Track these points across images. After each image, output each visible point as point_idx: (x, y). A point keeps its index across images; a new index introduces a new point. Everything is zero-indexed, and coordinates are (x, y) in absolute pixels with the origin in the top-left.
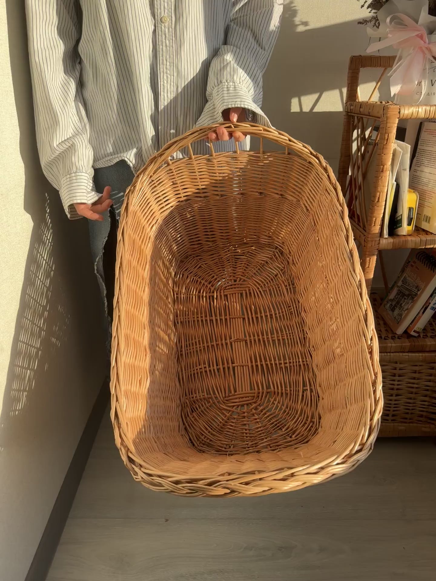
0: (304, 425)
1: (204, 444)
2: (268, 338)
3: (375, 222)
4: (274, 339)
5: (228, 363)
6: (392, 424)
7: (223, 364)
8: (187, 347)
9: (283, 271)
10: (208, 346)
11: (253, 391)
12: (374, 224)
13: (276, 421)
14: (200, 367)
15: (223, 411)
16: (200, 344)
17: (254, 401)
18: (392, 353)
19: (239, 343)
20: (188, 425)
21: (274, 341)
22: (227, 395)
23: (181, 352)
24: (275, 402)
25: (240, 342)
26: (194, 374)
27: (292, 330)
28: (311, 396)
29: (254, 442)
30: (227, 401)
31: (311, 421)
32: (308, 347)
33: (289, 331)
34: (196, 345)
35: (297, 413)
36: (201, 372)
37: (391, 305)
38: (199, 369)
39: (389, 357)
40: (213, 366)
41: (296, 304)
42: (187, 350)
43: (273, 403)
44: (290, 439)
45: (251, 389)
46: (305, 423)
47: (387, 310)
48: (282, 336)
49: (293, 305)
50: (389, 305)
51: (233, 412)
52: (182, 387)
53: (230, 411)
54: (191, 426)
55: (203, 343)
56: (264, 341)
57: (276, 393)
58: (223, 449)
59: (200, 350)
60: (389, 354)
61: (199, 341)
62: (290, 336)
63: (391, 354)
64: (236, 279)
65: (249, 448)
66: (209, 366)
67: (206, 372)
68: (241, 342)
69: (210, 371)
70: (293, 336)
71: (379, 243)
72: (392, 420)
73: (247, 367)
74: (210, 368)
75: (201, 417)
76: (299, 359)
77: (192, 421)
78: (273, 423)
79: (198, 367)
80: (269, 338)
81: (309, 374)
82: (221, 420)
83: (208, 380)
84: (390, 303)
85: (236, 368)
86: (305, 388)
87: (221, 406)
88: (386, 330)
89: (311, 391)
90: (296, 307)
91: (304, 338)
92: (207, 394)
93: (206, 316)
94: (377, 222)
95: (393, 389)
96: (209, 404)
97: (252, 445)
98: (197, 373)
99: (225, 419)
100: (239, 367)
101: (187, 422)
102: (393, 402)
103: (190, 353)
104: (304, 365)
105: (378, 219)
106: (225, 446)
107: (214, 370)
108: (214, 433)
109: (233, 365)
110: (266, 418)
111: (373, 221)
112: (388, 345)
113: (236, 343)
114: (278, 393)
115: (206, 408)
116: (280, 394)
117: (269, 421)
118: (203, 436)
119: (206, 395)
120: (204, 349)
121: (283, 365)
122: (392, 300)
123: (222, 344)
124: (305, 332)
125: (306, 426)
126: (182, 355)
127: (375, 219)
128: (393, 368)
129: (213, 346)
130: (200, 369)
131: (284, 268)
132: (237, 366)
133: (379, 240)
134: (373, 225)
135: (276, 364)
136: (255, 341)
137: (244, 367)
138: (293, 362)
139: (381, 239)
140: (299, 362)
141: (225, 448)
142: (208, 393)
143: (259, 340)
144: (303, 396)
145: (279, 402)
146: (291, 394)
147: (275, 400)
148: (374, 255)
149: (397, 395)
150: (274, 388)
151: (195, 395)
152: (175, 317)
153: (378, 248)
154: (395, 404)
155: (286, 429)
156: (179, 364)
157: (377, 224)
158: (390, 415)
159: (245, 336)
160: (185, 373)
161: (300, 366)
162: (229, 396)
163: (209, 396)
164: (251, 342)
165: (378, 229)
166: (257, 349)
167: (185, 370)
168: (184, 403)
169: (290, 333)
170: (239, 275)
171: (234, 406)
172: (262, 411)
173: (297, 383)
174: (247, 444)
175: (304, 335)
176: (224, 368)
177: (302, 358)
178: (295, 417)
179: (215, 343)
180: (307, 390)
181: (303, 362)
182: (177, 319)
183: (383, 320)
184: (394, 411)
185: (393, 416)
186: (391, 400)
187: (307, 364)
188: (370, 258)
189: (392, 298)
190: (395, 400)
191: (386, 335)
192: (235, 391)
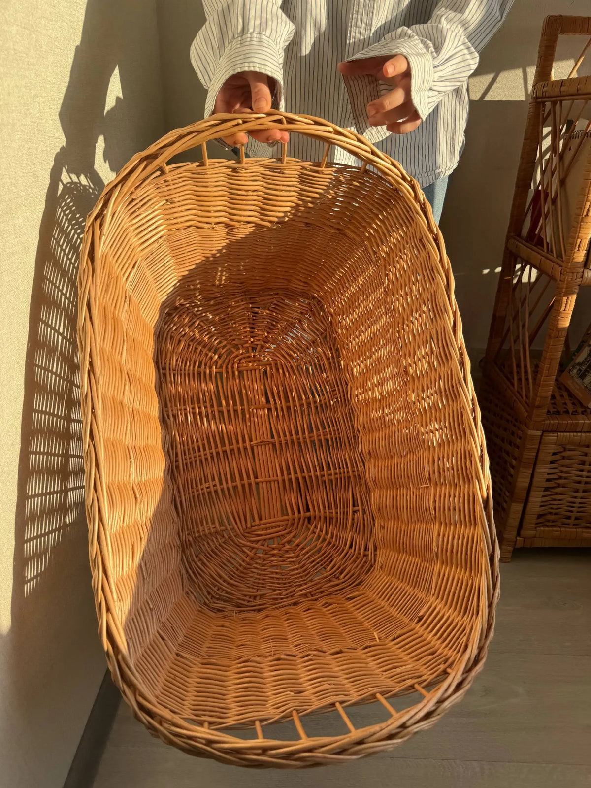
0: (355, 562)
1: (218, 599)
2: (304, 438)
3: (579, 245)
4: (312, 439)
5: (249, 477)
6: (575, 530)
7: (242, 479)
8: (185, 454)
9: (324, 335)
10: (218, 453)
11: (286, 517)
12: (579, 248)
13: (318, 558)
14: (207, 485)
15: (244, 549)
16: (205, 449)
17: (287, 531)
18: (585, 432)
19: (263, 447)
20: (194, 573)
21: (313, 442)
22: (249, 526)
23: (177, 463)
24: (315, 530)
25: (265, 445)
26: (198, 495)
27: (337, 425)
28: (364, 520)
29: (288, 591)
30: (248, 533)
31: (365, 555)
32: (360, 451)
33: (333, 426)
34: (199, 451)
35: (345, 545)
36: (209, 493)
37: (580, 370)
38: (205, 488)
39: (579, 438)
40: (227, 483)
41: (342, 388)
42: (186, 459)
43: (314, 533)
44: (337, 582)
45: (283, 514)
46: (357, 558)
47: (573, 377)
48: (324, 435)
49: (339, 389)
50: (575, 371)
51: (257, 549)
52: (181, 516)
53: (253, 548)
54: (197, 574)
55: (210, 448)
56: (299, 443)
57: (317, 517)
58: (246, 603)
59: (206, 459)
60: (579, 434)
61: (204, 445)
62: (335, 434)
63: (583, 434)
64: (255, 346)
65: (282, 599)
66: (221, 483)
67: (216, 491)
68: (267, 446)
69: (222, 490)
70: (339, 434)
71: (582, 277)
72: (574, 525)
73: (276, 482)
74: (222, 486)
75: (211, 560)
76: (347, 468)
77: (198, 567)
78: (313, 561)
79: (205, 485)
80: (306, 438)
81: (360, 488)
82: (241, 562)
83: (219, 504)
84: (578, 368)
85: (260, 485)
86: (356, 508)
87: (240, 541)
88: (573, 404)
89: (364, 512)
90: (343, 392)
91: (354, 436)
92: (220, 526)
93: (212, 406)
94: (582, 245)
95: (579, 482)
96: (223, 540)
97: (287, 595)
98: (203, 494)
99: (247, 560)
100: (265, 483)
101: (190, 568)
102: (578, 500)
103: (191, 463)
104: (355, 476)
105: (583, 241)
106: (247, 598)
107: (228, 488)
108: (232, 582)
109: (257, 480)
110: (305, 554)
111: (576, 243)
112: (580, 421)
113: (259, 447)
114: (320, 517)
115: (218, 546)
116: (322, 519)
117: (309, 558)
118: (217, 588)
119: (218, 526)
120: (212, 457)
121: (326, 478)
122: (580, 364)
123: (239, 449)
124: (356, 429)
125: (358, 561)
126: (177, 467)
127: (579, 240)
128: (582, 454)
129: (225, 452)
130: (207, 488)
131: (325, 330)
132: (262, 482)
133: (583, 272)
134: (577, 249)
135: (317, 477)
136: (286, 443)
137: (273, 483)
138: (340, 473)
139: (586, 271)
140: (348, 472)
141: (249, 602)
142: (221, 524)
143: (292, 441)
144: (353, 519)
145: (321, 530)
146: (337, 518)
147: (316, 527)
148: (573, 293)
149: (584, 491)
150: (315, 511)
151: (201, 529)
152: (164, 407)
153: (580, 283)
154: (580, 503)
155: (332, 568)
156: (174, 482)
157: (581, 248)
158: (573, 518)
159: (273, 437)
160: (185, 495)
161: (349, 477)
162: (252, 527)
163: (223, 528)
164: (281, 444)
165: (583, 255)
166: (289, 456)
167: (184, 491)
168: (185, 541)
169: (334, 431)
170: (259, 340)
171: (258, 541)
172: (298, 545)
173: (345, 502)
174: (280, 594)
175: (354, 432)
176: (243, 486)
177: (352, 467)
178: (343, 550)
179: (227, 448)
180: (359, 511)
181: (353, 471)
182: (167, 411)
183: (567, 390)
184: (578, 512)
185: (576, 518)
186: (575, 498)
187: (359, 475)
188: (568, 298)
189: (581, 362)
190: (582, 498)
191: (574, 410)
192: (260, 519)
